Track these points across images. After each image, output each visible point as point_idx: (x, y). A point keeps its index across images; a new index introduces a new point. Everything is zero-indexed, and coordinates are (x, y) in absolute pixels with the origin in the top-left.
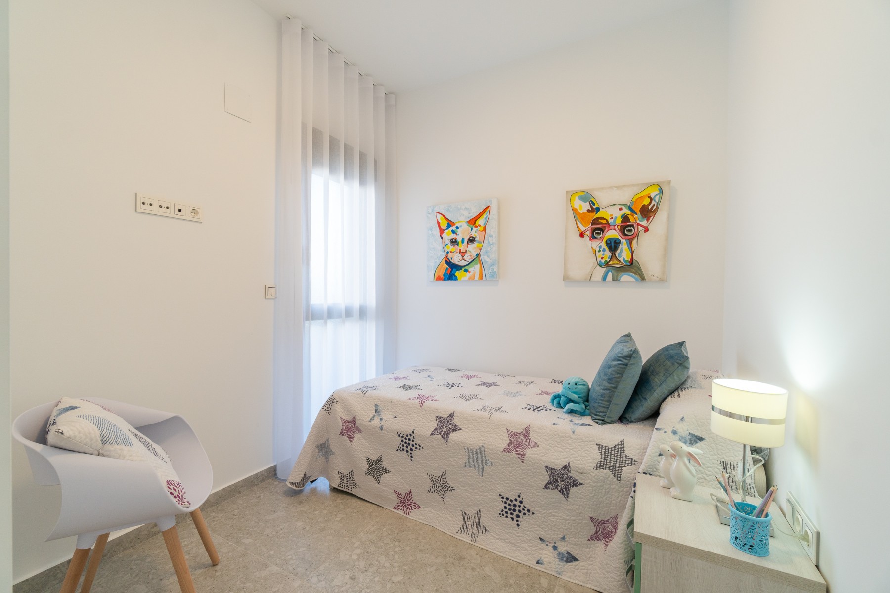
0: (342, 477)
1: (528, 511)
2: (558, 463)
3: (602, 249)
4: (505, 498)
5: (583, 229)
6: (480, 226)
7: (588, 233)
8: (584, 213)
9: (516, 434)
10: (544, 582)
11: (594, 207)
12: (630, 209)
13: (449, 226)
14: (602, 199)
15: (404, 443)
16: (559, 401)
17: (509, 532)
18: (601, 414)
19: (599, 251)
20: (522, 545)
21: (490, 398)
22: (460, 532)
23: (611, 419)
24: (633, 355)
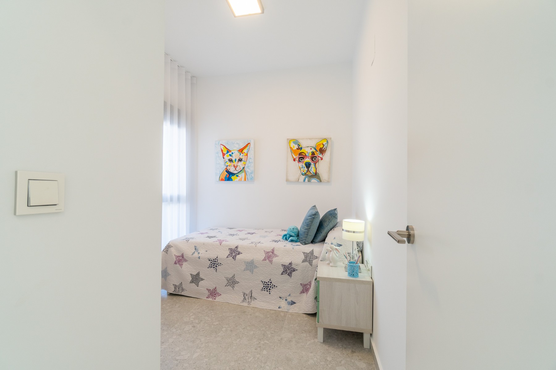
0: (175, 286)
1: (274, 286)
2: (286, 262)
3: (303, 167)
4: (264, 282)
5: (295, 157)
6: (244, 153)
7: (297, 159)
8: (295, 150)
9: (268, 252)
10: (282, 314)
11: (300, 147)
12: (315, 149)
13: (228, 152)
14: (303, 144)
15: (212, 264)
16: (286, 237)
17: (266, 297)
18: (304, 240)
19: (302, 168)
20: (272, 302)
21: (254, 239)
22: (242, 302)
23: (308, 242)
24: (316, 214)
